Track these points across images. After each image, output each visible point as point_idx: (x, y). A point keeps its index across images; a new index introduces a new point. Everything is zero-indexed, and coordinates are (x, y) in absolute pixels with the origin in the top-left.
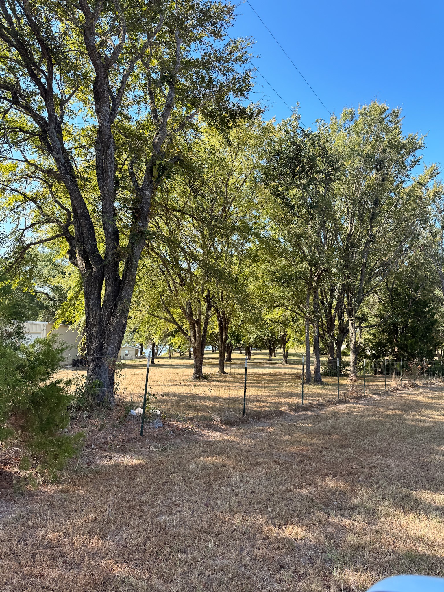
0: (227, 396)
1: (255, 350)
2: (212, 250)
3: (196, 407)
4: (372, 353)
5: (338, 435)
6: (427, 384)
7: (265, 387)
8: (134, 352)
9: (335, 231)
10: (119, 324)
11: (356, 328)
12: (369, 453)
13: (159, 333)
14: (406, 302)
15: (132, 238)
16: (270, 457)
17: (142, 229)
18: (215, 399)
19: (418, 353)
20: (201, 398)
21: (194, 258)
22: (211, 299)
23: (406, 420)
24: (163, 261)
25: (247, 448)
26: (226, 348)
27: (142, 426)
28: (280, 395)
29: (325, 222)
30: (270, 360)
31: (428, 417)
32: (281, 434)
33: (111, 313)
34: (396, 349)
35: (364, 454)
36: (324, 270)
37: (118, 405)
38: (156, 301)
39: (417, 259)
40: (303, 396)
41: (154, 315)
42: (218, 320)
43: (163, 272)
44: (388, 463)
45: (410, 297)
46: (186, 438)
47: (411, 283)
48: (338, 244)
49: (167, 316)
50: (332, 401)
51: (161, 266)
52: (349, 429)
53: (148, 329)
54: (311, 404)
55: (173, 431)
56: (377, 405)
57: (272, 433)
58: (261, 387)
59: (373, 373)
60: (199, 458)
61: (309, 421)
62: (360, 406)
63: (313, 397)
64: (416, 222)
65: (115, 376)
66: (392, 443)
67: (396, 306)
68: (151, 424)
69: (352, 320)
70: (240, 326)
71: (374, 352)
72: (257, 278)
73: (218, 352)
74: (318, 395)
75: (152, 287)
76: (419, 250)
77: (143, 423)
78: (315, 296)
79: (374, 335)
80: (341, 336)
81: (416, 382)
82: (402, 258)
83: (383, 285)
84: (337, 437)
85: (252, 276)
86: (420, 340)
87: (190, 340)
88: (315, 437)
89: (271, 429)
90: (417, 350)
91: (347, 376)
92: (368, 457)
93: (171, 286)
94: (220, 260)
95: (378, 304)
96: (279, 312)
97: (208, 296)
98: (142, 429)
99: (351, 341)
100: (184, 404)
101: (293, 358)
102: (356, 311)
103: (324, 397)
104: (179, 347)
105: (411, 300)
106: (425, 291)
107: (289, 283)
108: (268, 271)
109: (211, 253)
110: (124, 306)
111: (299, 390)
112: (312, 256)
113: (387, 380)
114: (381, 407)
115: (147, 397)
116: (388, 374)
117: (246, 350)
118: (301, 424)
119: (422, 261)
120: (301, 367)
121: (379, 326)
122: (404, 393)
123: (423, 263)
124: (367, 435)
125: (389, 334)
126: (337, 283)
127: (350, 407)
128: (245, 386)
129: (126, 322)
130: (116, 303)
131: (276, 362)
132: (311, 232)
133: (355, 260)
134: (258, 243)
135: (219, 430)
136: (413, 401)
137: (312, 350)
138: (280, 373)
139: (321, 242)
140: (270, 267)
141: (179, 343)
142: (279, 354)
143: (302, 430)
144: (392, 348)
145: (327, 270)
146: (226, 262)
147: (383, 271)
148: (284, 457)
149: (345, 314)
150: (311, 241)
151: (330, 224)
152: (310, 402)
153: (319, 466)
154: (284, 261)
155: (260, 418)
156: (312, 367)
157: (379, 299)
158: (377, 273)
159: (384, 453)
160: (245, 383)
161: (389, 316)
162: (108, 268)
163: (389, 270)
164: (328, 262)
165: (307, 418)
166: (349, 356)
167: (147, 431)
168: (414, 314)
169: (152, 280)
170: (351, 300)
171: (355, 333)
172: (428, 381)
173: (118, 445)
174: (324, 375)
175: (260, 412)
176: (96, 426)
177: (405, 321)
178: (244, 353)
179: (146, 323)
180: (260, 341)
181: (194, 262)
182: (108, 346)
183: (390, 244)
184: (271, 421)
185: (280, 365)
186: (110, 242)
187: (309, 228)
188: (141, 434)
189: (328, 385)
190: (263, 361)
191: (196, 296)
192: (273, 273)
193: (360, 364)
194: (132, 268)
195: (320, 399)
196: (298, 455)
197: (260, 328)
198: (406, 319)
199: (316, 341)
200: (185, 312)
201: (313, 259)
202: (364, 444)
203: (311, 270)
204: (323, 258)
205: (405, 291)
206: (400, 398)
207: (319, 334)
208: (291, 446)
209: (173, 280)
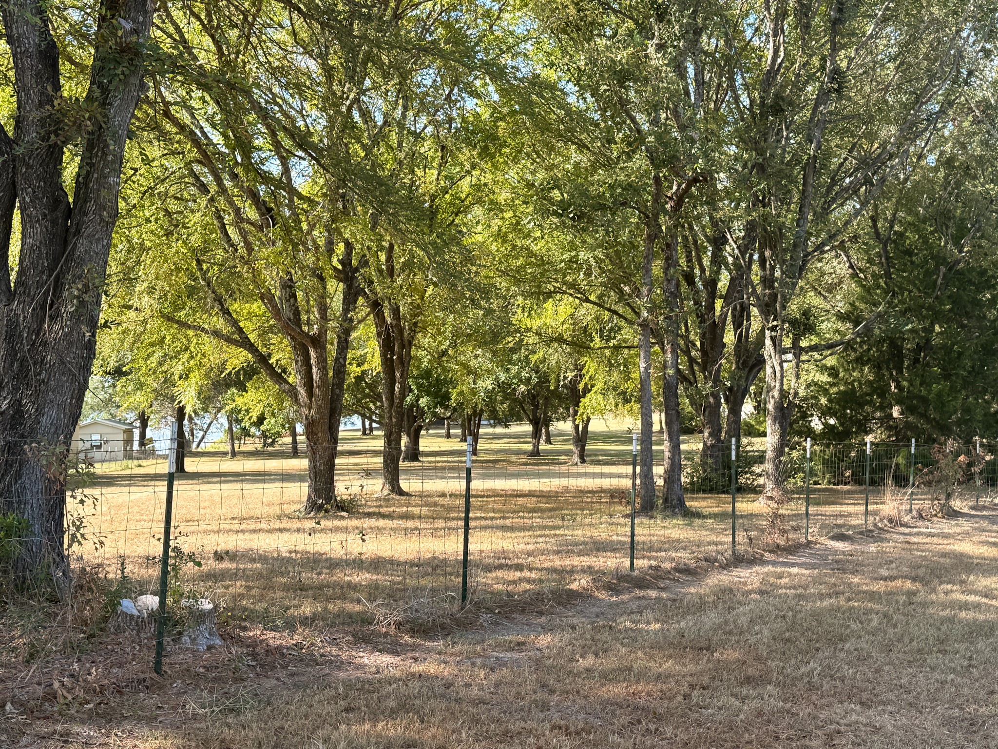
0: (411, 556)
1: (490, 425)
2: (356, 116)
3: (321, 587)
4: (826, 425)
5: (734, 649)
6: (984, 508)
7: (523, 529)
8: (121, 436)
9: (728, 59)
10: (71, 344)
11: (785, 351)
12: (822, 697)
13: (195, 378)
14: (928, 273)
15: (102, 68)
16: (542, 715)
17: (134, 38)
18: (377, 564)
19: (958, 423)
20: (333, 564)
21: (303, 140)
22: (357, 270)
23: (924, 605)
24: (204, 153)
25: (475, 692)
26: (405, 424)
27: (160, 644)
28: (566, 549)
29: (698, 32)
30: (536, 453)
31: (986, 596)
32: (573, 652)
33: (43, 307)
34: (896, 412)
35: (808, 699)
36: (695, 180)
37: (81, 587)
38: (183, 278)
39: (963, 146)
40: (632, 548)
41: (178, 322)
42: (379, 334)
43: (203, 188)
44: (878, 721)
45: (940, 259)
46: (292, 675)
47: (942, 218)
48: (737, 99)
49: (219, 323)
50: (716, 560)
51: (197, 168)
52: (766, 632)
53: (161, 364)
54: (657, 568)
55: (254, 656)
56: (841, 566)
57: (546, 652)
58: (512, 529)
59: (829, 482)
60: (337, 728)
61: (651, 616)
62: (794, 570)
63: (660, 550)
64: (964, 34)
65: (69, 500)
66: (886, 668)
67: (900, 288)
68: (185, 639)
69: (773, 329)
70: (444, 353)
71: (832, 421)
72: (495, 208)
73: (381, 433)
74: (675, 544)
75: (169, 234)
76: (970, 118)
77: (160, 634)
78: (667, 259)
79: (833, 372)
80: (744, 374)
81: (952, 503)
82: (921, 143)
83: (861, 225)
84: (733, 655)
85: (479, 201)
86: (966, 384)
87: (293, 393)
88: (670, 657)
89: (545, 640)
90: (955, 412)
91: (757, 490)
92: (822, 707)
93: (231, 231)
94: (382, 150)
95: (847, 281)
96: (561, 309)
97: (346, 262)
98: (159, 655)
99: (770, 389)
100: (284, 580)
101: (601, 446)
102: (786, 300)
103: (695, 549)
104: (261, 420)
105: (943, 269)
106: (984, 243)
107: (591, 221)
108: (530, 185)
109: (354, 126)
110: (86, 286)
111: (621, 534)
112: (659, 137)
113: (871, 499)
114: (855, 572)
115: (171, 561)
116: (873, 483)
117: (463, 426)
118: (628, 624)
119: (978, 152)
120: (629, 469)
121: (849, 346)
122: (918, 534)
123: (980, 160)
124: (817, 650)
125: (877, 367)
126: (731, 219)
127: (767, 574)
128: (467, 528)
129: (94, 336)
130: (57, 279)
131: (553, 459)
132: (657, 60)
133: (784, 150)
134: (496, 97)
135: (394, 649)
136: (944, 555)
137: (658, 419)
138: (567, 490)
139: (687, 93)
140: (533, 173)
141: (260, 407)
142: (561, 434)
143: (633, 638)
144: (885, 407)
145: (705, 180)
146: (402, 155)
147: (865, 184)
148: (582, 716)
149: (755, 311)
150: (656, 90)
151: (713, 40)
152: (654, 563)
153: (683, 736)
154: (575, 156)
155: (512, 612)
156: (658, 470)
157: (851, 267)
158: (846, 189)
159: (865, 696)
160: (467, 519)
161: (880, 315)
162: (29, 167)
163: (883, 180)
164: (706, 155)
165: (646, 607)
166: (764, 434)
167: (173, 659)
168: (950, 310)
169: (168, 213)
170: (773, 268)
171: (782, 367)
172: (985, 500)
173: (88, 703)
174: (693, 491)
175: (510, 595)
176: (15, 648)
177: (924, 329)
178: (456, 436)
179: (152, 345)
180: (505, 398)
181: (300, 153)
182: (39, 412)
183: (886, 102)
184: (543, 620)
185: (564, 468)
186: (30, 81)
187: (651, 50)
188: (158, 668)
189: (704, 517)
190: (514, 458)
191: (310, 259)
192: (543, 192)
193: (795, 454)
194: (106, 166)
195: (681, 554)
196: (621, 707)
197: (505, 358)
198: (927, 323)
199: (670, 391)
200: (277, 313)
201: (662, 143)
202: (810, 674)
203: (657, 179)
204: (693, 141)
205: (926, 242)
206: (907, 546)
207: (678, 371)
208: (604, 685)
209: (237, 211)
